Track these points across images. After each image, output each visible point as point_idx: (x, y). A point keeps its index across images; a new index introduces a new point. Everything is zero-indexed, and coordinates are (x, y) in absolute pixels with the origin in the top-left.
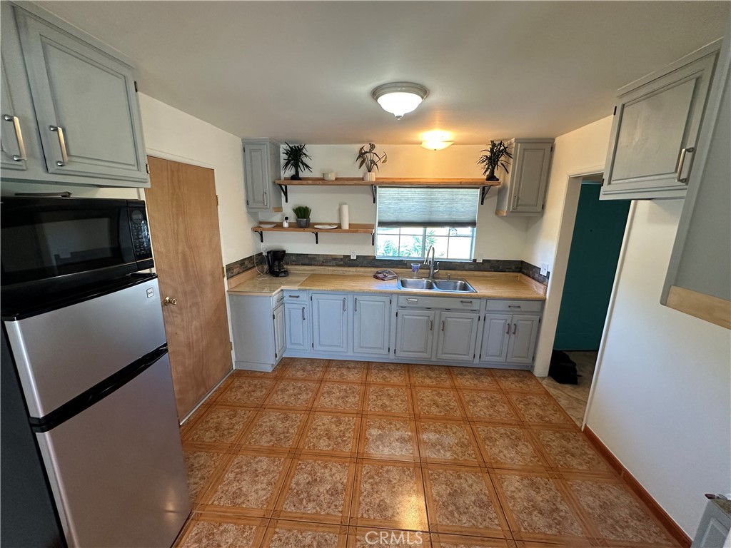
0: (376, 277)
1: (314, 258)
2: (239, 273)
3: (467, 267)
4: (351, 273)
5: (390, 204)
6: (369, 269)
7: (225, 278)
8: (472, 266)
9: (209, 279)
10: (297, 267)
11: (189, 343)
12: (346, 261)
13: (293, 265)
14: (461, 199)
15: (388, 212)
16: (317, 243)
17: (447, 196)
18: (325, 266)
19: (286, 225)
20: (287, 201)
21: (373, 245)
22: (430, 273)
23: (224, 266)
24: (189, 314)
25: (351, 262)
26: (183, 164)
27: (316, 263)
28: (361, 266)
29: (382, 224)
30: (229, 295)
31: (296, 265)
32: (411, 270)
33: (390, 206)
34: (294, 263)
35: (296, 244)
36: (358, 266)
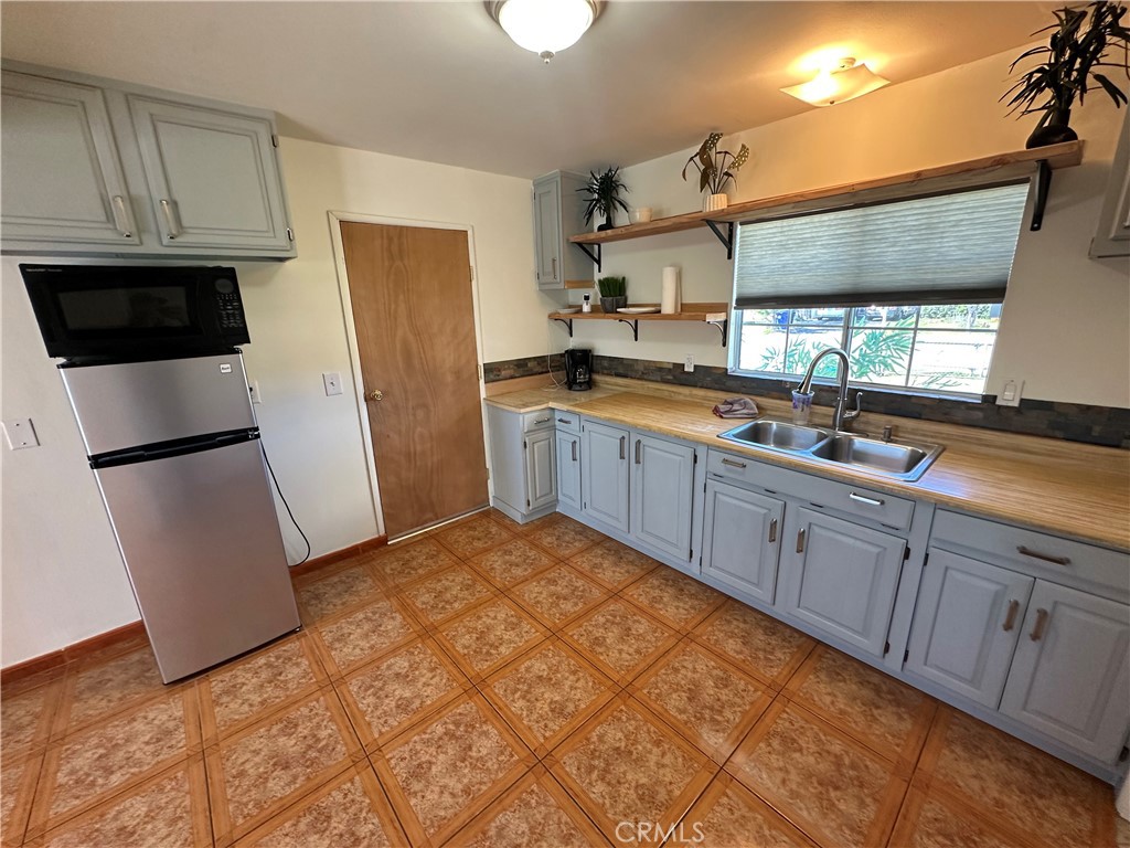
0: (716, 411)
1: (632, 366)
2: (512, 377)
3: (959, 415)
4: (681, 397)
5: (762, 257)
6: (711, 394)
7: (482, 381)
8: (980, 415)
9: (449, 378)
10: (608, 379)
11: (409, 454)
12: (675, 375)
13: (603, 374)
14: (957, 224)
15: (758, 275)
16: (636, 339)
17: (911, 221)
18: (646, 380)
19: (586, 308)
20: (600, 271)
21: (724, 345)
22: (835, 417)
23: (481, 363)
24: (411, 418)
25: (685, 376)
26: (407, 228)
27: (634, 374)
28: (701, 387)
29: (745, 302)
30: (488, 405)
31: (608, 374)
32: (791, 404)
33: (763, 262)
34: (605, 372)
35: (609, 340)
36: (695, 386)
